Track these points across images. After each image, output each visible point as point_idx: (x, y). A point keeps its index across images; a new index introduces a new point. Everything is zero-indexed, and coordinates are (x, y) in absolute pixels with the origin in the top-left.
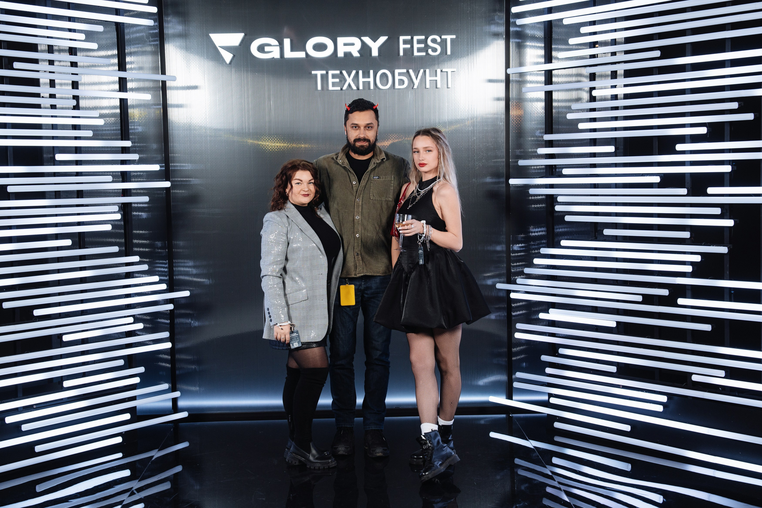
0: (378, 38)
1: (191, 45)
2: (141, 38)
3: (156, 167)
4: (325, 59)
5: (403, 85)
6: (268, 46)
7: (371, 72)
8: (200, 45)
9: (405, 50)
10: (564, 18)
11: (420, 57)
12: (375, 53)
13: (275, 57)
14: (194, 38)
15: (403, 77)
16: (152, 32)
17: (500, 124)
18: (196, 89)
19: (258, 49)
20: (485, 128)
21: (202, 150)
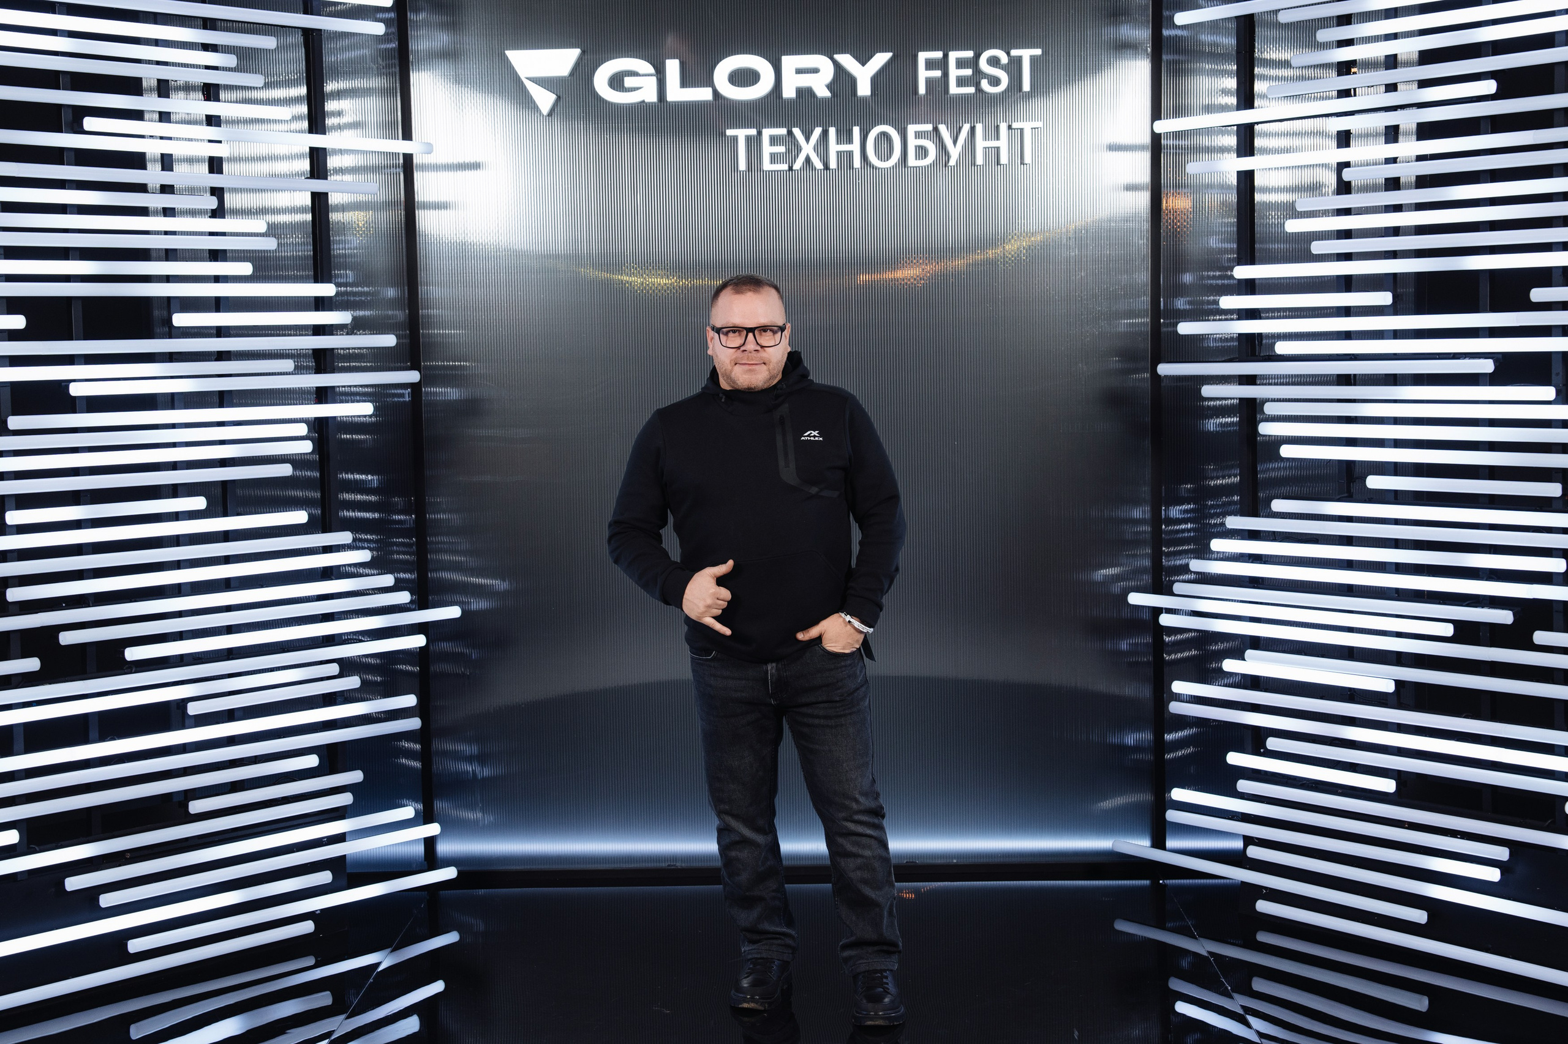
0: (872, 57)
1: (468, 75)
2: (360, 62)
3: (389, 340)
4: (756, 102)
5: (925, 158)
6: (631, 76)
7: (856, 130)
8: (485, 75)
9: (929, 82)
10: (1279, 10)
11: (962, 97)
12: (864, 89)
13: (646, 101)
14: (473, 61)
15: (926, 140)
16: (383, 46)
17: (1140, 242)
18: (477, 169)
19: (611, 82)
20: (1105, 252)
21: (488, 302)
